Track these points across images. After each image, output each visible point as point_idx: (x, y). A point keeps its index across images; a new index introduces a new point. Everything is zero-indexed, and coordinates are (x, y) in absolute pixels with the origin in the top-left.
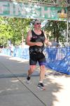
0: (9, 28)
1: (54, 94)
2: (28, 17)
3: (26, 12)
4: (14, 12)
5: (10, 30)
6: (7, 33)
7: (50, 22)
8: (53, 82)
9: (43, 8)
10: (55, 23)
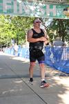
0: (13, 27)
1: (60, 96)
2: (32, 15)
3: (31, 10)
4: (18, 10)
5: (13, 29)
6: (10, 33)
7: (55, 21)
8: (59, 83)
9: (48, 6)
10: (61, 21)
